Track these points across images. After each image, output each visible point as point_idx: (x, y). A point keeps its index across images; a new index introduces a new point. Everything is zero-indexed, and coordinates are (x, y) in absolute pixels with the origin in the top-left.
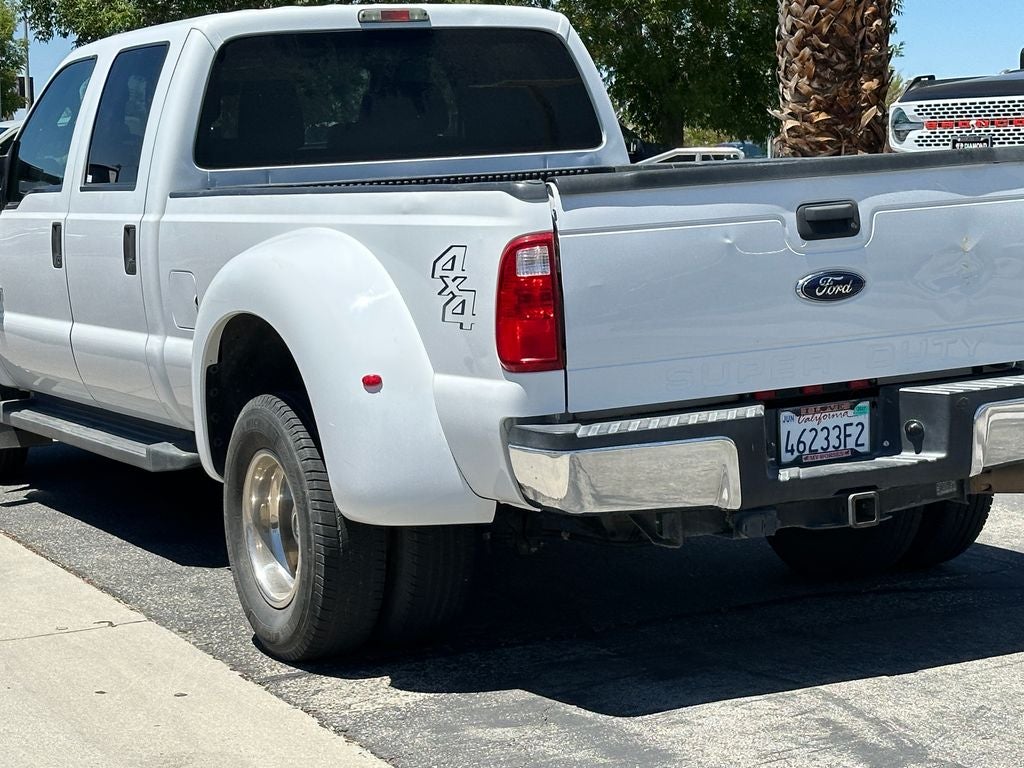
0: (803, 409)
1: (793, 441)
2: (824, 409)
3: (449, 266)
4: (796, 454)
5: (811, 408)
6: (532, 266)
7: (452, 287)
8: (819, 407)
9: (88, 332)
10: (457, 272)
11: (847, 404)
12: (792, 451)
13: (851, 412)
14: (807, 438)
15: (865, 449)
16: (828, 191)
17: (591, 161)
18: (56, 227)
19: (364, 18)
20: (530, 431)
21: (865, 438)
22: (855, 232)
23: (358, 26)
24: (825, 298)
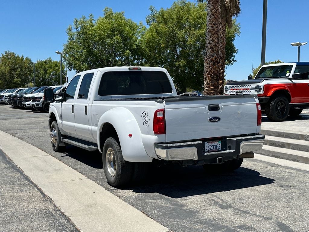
0: (209, 142)
1: (207, 148)
2: (213, 142)
3: (145, 115)
4: (208, 150)
5: (210, 142)
6: (160, 115)
7: (145, 118)
8: (212, 142)
9: (78, 125)
10: (146, 116)
11: (217, 141)
12: (207, 150)
13: (218, 143)
14: (210, 147)
15: (220, 149)
16: (214, 102)
17: (170, 95)
18: (73, 106)
19: (129, 69)
20: (159, 145)
21: (220, 147)
22: (219, 110)
23: (128, 70)
24: (213, 122)
